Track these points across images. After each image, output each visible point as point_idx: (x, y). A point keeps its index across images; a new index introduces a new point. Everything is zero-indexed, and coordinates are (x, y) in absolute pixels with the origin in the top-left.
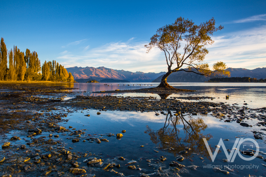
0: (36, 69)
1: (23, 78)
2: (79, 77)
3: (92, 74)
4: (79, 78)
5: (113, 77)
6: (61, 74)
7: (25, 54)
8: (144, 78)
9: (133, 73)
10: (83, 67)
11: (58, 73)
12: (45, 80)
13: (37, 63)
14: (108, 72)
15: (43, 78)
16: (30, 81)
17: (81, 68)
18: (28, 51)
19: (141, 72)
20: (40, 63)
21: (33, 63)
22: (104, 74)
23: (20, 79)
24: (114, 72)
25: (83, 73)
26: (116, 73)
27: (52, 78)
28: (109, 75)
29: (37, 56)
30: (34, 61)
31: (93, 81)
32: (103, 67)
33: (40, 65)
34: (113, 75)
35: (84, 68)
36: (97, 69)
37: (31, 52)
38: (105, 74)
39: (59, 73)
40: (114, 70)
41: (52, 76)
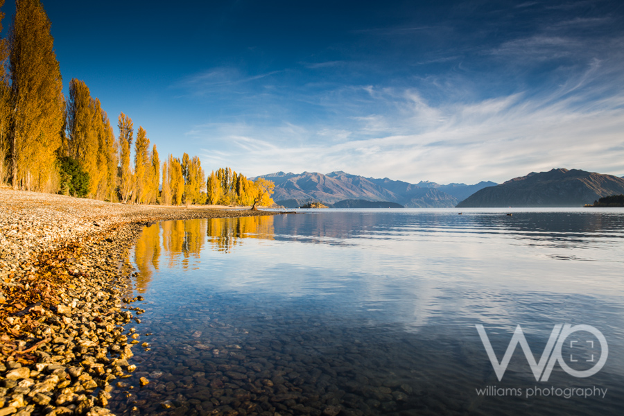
0: (198, 185)
1: (179, 201)
2: (287, 194)
3: (317, 190)
4: (288, 199)
5: (364, 195)
6: (241, 191)
7: (181, 162)
8: (438, 197)
9: (413, 186)
10: (295, 173)
11: (234, 191)
12: (212, 203)
13: (199, 174)
14: (353, 183)
15: (209, 201)
16: (190, 206)
17: (291, 175)
18: (186, 156)
19: (431, 183)
20: (203, 175)
21: (193, 176)
22: (343, 188)
23: (176, 203)
24: (367, 183)
25: (297, 186)
26: (371, 185)
27: (224, 200)
28: (354, 190)
29: (199, 163)
30: (195, 172)
31: (314, 206)
32: (342, 172)
33: (204, 179)
34: (364, 190)
35: (297, 175)
36: (326, 177)
37: (190, 158)
38: (345, 188)
39: (237, 191)
40: (368, 179)
41: (224, 196)
